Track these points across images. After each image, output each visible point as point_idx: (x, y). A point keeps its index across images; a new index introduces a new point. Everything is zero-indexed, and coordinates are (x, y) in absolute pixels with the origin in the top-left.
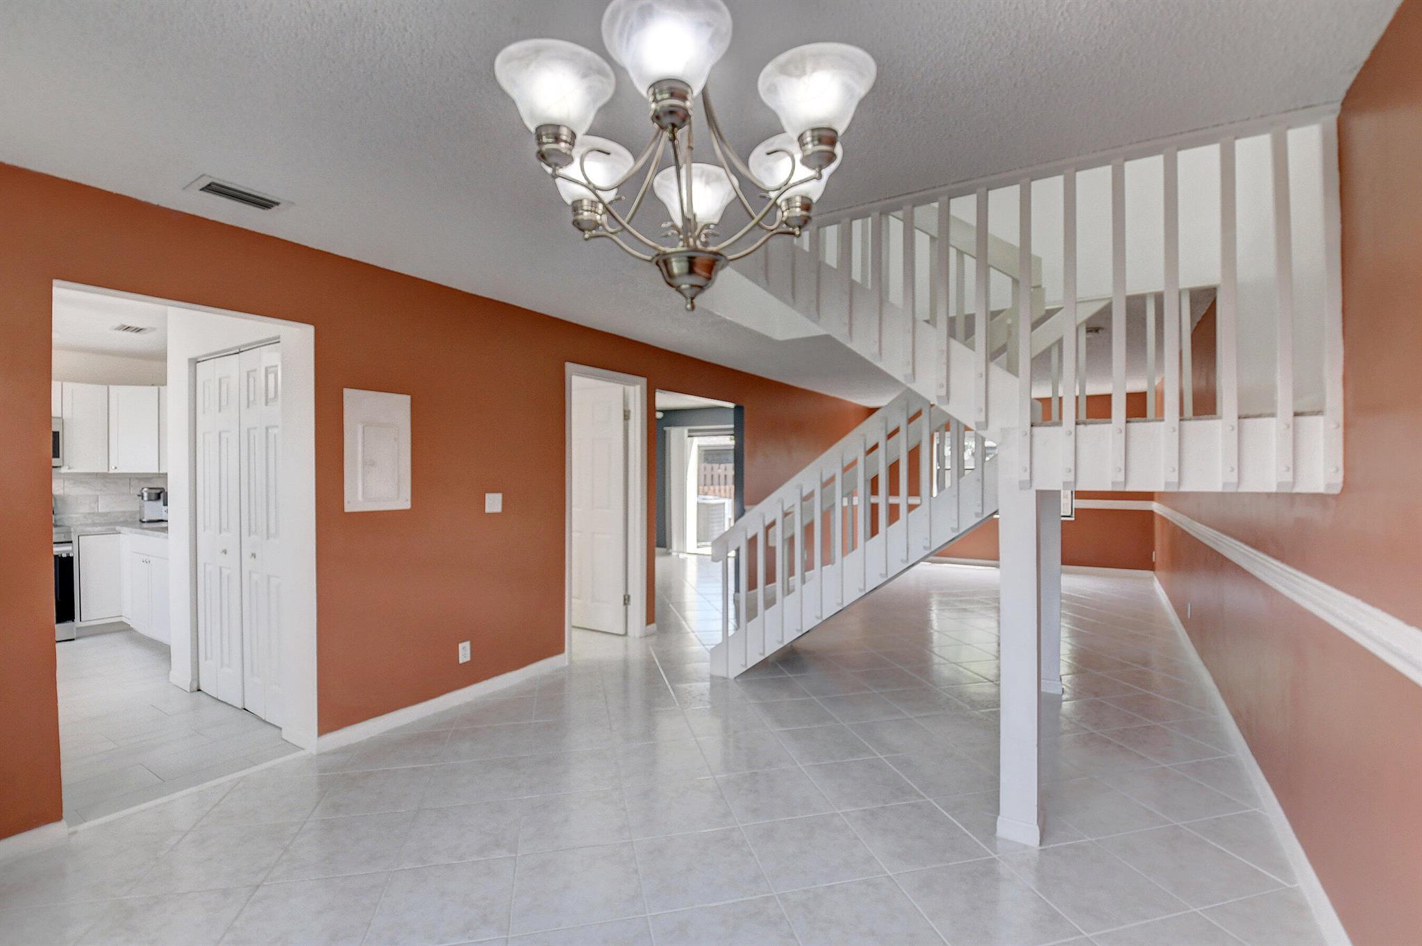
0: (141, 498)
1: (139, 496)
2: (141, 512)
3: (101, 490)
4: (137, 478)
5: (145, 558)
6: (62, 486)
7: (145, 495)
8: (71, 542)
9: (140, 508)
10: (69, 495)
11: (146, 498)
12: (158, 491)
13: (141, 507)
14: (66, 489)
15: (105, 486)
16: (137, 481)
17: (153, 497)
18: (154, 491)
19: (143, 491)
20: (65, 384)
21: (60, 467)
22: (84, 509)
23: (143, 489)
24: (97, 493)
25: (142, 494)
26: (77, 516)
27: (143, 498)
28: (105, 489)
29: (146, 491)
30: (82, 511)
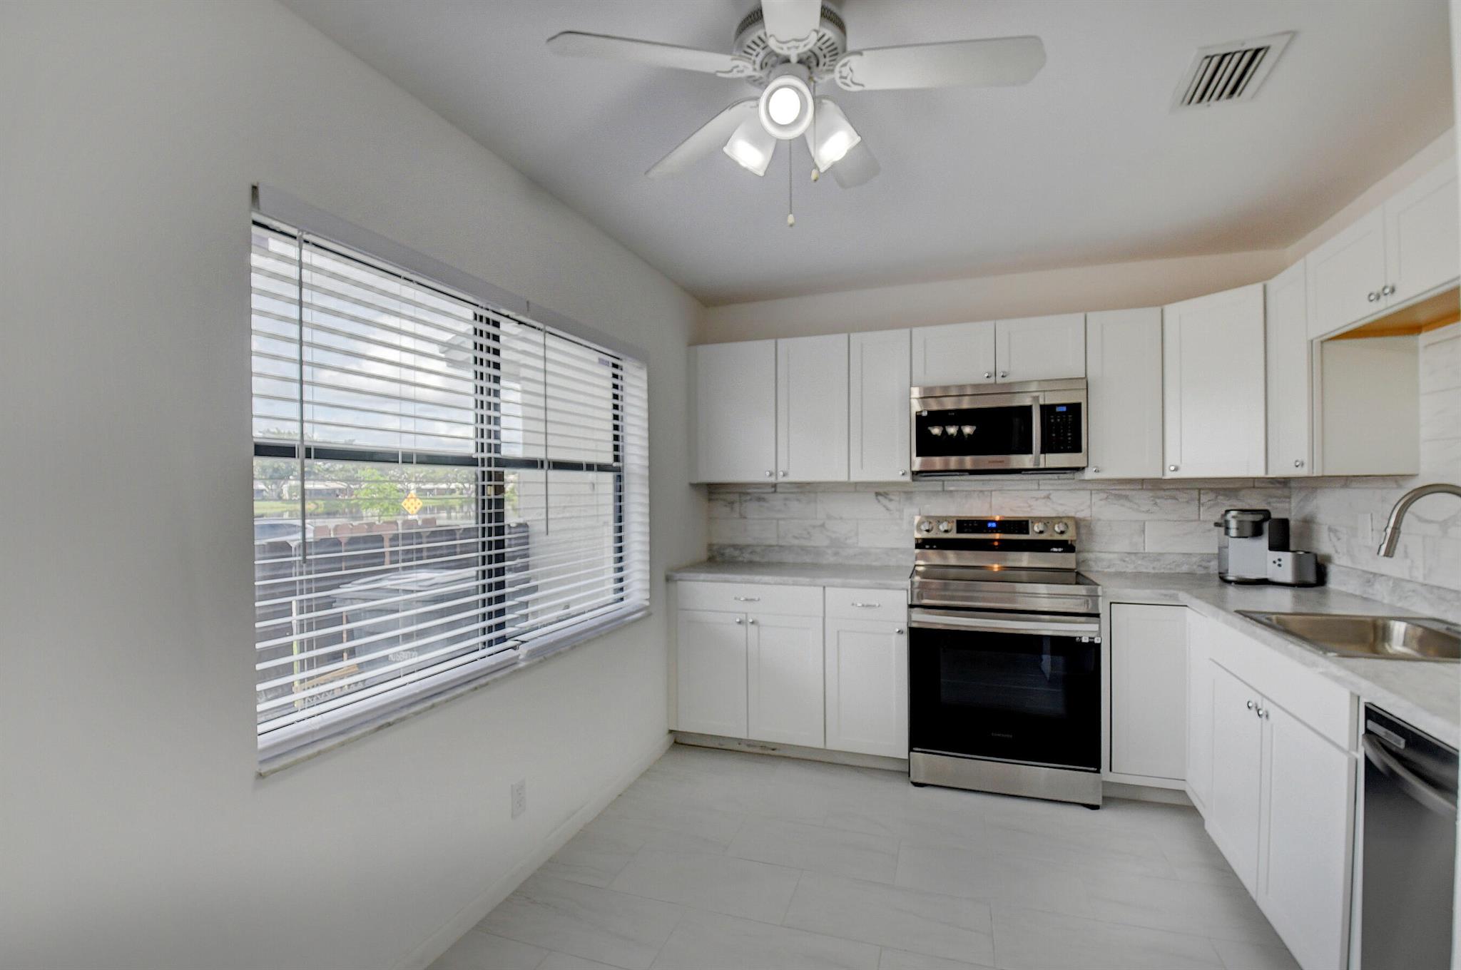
0: (1222, 530)
1: (1217, 525)
2: (1221, 556)
3: (1148, 511)
4: (1212, 490)
5: (1256, 699)
6: (1088, 502)
7: (1233, 524)
8: (1097, 615)
9: (1220, 548)
10: (1099, 520)
11: (1233, 532)
12: (1258, 517)
13: (1223, 548)
14: (1094, 509)
15: (1156, 504)
16: (1211, 496)
17: (1248, 529)
18: (1250, 518)
19: (1229, 516)
20: (1089, 314)
21: (1083, 468)
22: (1122, 546)
23: (1227, 511)
24: (1143, 517)
25: (1227, 522)
26: (1111, 556)
27: (1227, 533)
28: (1155, 508)
29: (1234, 517)
30: (1117, 548)
